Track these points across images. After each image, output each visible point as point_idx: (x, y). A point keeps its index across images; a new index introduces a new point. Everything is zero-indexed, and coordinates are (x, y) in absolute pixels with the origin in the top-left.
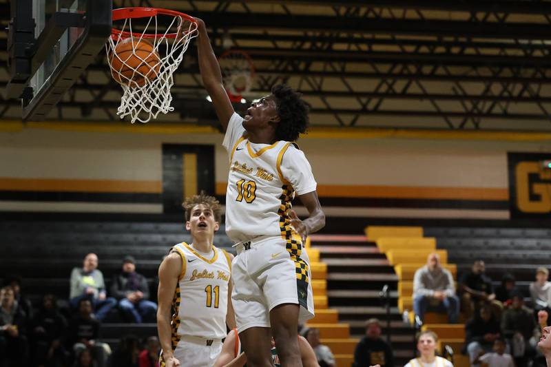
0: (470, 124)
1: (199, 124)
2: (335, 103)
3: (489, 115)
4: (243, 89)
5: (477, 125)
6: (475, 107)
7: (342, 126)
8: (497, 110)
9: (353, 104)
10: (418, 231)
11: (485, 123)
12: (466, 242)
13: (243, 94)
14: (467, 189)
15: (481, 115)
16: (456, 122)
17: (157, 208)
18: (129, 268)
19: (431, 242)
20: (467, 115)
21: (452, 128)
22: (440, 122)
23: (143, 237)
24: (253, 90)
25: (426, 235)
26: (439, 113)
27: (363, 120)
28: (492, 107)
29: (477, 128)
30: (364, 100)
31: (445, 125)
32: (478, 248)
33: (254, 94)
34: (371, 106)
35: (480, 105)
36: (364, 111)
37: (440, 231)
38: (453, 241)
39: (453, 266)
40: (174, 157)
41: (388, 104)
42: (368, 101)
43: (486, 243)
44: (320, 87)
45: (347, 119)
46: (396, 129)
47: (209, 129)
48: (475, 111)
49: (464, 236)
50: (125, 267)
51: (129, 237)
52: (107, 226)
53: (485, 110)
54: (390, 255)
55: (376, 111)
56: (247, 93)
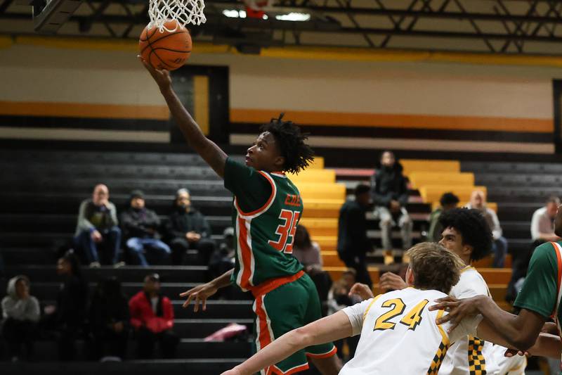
0: (512, 48)
1: (215, 43)
2: (365, 21)
3: (534, 37)
4: (265, 4)
5: (520, 49)
6: (519, 28)
7: (371, 48)
8: (543, 32)
9: (385, 22)
10: (455, 165)
11: (529, 46)
12: (507, 178)
13: (265, 9)
14: (507, 120)
15: (525, 37)
16: (498, 45)
17: (164, 137)
18: (138, 204)
19: (469, 177)
20: (509, 37)
21: (492, 52)
22: (480, 45)
23: (148, 169)
24: (275, 5)
25: (463, 170)
26: (479, 35)
27: (396, 41)
28: (537, 29)
29: (520, 52)
30: (397, 19)
31: (485, 48)
32: (520, 184)
33: (277, 9)
34: (404, 26)
35: (524, 27)
36: (397, 31)
37: (478, 165)
38: (493, 177)
39: (494, 205)
40: (183, 79)
41: (423, 24)
42: (402, 20)
43: (529, 180)
44: (348, 4)
45: (378, 40)
46: (432, 51)
47: (223, 48)
48: (519, 33)
49: (505, 172)
50: (134, 203)
51: (132, 169)
52: (108, 156)
53: (530, 32)
54: (423, 192)
55: (410, 32)
56: (269, 8)
